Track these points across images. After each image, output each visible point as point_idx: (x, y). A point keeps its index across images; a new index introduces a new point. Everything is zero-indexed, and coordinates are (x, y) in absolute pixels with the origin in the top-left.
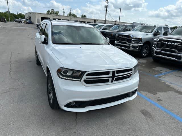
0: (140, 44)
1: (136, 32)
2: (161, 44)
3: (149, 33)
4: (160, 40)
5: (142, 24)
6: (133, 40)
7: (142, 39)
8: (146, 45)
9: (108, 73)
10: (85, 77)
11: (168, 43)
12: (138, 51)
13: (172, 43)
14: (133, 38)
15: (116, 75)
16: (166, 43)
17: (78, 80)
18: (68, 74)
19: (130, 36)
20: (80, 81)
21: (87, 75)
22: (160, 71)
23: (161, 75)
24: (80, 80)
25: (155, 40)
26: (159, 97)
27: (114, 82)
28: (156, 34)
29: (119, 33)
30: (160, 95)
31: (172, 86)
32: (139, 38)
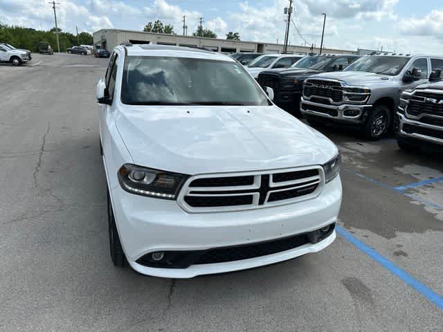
2: (419, 105)
3: (392, 75)
4: (417, 93)
5: (374, 53)
6: (346, 95)
7: (369, 91)
8: (381, 108)
9: (249, 180)
10: (186, 190)
11: (438, 101)
12: (358, 122)
14: (348, 90)
16: (434, 101)
17: (170, 196)
18: (145, 180)
19: (339, 84)
20: (175, 199)
21: (192, 185)
22: (415, 176)
23: (416, 188)
24: (174, 196)
25: (404, 92)
26: (399, 246)
27: (266, 204)
28: (409, 79)
29: (312, 77)
30: (405, 239)
32: (361, 87)
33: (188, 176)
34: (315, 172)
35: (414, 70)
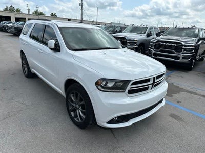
0: (136, 46)
2: (158, 45)
3: (143, 34)
4: (157, 41)
5: (133, 25)
6: (128, 43)
8: (141, 47)
13: (170, 44)
14: (129, 40)
15: (156, 81)
19: (125, 38)
20: (124, 92)
25: (151, 41)
26: (176, 99)
27: (153, 89)
31: (180, 87)
32: (133, 39)
33: (130, 81)
34: (163, 74)
35: (150, 32)
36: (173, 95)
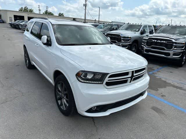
0: (130, 42)
1: (124, 31)
2: (150, 42)
3: (137, 31)
4: (149, 38)
5: (128, 23)
6: (122, 39)
7: (131, 38)
8: (135, 44)
9: (127, 74)
10: (107, 79)
11: (157, 41)
13: (161, 41)
15: (135, 75)
16: (156, 41)
17: (99, 82)
18: (87, 77)
19: (120, 35)
20: (102, 84)
21: (109, 77)
22: (153, 68)
23: (155, 72)
24: (102, 82)
25: (144, 38)
26: (162, 93)
27: (132, 82)
29: (108, 32)
30: (162, 90)
31: (167, 81)
32: (127, 36)
34: (144, 69)
35: (144, 30)
36: (159, 89)
